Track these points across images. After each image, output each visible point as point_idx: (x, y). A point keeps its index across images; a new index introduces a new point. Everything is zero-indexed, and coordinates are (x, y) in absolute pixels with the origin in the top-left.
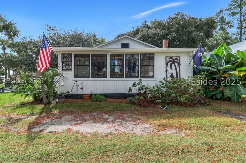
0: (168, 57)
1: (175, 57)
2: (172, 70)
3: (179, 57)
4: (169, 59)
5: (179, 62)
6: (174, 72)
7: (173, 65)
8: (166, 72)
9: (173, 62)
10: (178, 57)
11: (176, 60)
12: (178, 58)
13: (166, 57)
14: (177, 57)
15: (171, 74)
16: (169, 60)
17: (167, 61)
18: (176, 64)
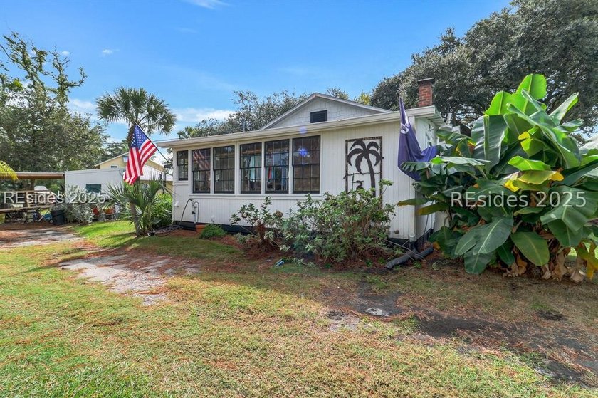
0: (351, 140)
1: (369, 139)
2: (361, 173)
3: (380, 138)
4: (354, 145)
5: (379, 152)
6: (366, 180)
7: (364, 162)
8: (347, 180)
9: (365, 153)
10: (377, 138)
11: (373, 148)
12: (378, 141)
13: (347, 141)
14: (373, 138)
15: (360, 184)
16: (353, 148)
17: (349, 152)
18: (373, 158)
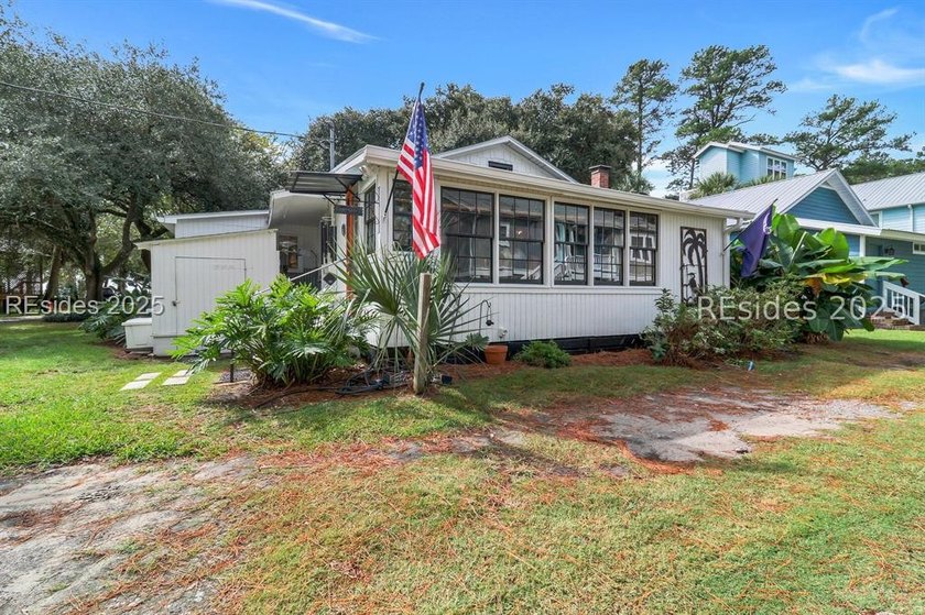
0: (684, 228)
2: (692, 265)
3: (705, 231)
4: (687, 234)
5: (704, 244)
7: (694, 253)
8: (682, 272)
9: (695, 244)
11: (700, 240)
12: (703, 234)
13: (682, 228)
14: (700, 229)
16: (686, 237)
17: (683, 241)
18: (700, 250)
